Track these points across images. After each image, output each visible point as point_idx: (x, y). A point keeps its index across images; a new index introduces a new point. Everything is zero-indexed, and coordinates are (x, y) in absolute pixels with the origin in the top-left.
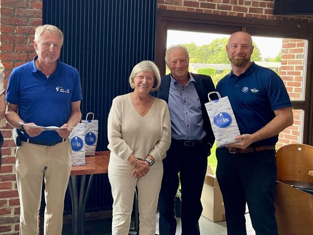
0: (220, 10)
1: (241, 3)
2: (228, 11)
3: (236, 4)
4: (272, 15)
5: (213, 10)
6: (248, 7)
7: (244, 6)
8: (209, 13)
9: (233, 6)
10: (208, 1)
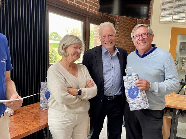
0: (77, 4)
1: (86, 2)
2: (80, 6)
3: (84, 1)
4: (98, 12)
5: (73, 3)
6: (89, 5)
7: (87, 4)
8: (71, 4)
9: (82, 2)
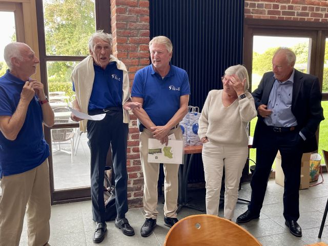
1: (318, 10)
2: (306, 17)
3: (313, 11)
5: (292, 17)
6: (324, 13)
7: (320, 12)
8: (289, 20)
9: (310, 13)
10: (288, 9)
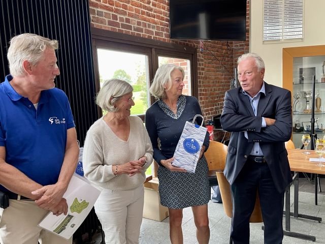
0: (136, 32)
1: (149, 27)
2: (141, 33)
4: (169, 39)
5: (131, 31)
6: (154, 31)
7: (151, 29)
8: (128, 34)
9: (144, 28)
10: (126, 22)
